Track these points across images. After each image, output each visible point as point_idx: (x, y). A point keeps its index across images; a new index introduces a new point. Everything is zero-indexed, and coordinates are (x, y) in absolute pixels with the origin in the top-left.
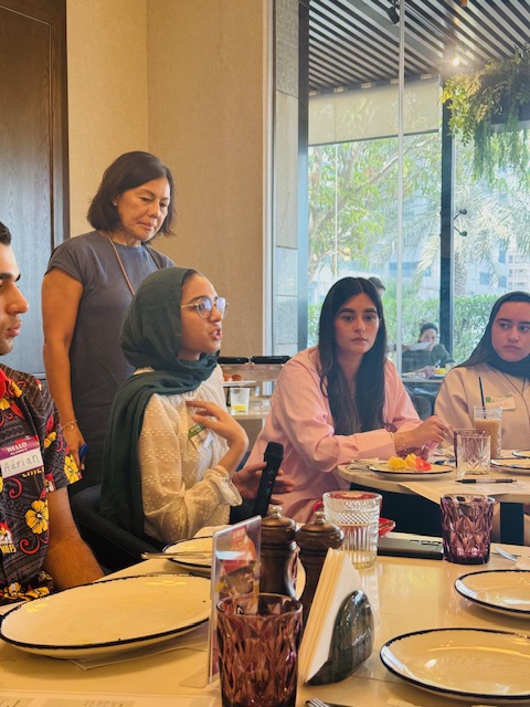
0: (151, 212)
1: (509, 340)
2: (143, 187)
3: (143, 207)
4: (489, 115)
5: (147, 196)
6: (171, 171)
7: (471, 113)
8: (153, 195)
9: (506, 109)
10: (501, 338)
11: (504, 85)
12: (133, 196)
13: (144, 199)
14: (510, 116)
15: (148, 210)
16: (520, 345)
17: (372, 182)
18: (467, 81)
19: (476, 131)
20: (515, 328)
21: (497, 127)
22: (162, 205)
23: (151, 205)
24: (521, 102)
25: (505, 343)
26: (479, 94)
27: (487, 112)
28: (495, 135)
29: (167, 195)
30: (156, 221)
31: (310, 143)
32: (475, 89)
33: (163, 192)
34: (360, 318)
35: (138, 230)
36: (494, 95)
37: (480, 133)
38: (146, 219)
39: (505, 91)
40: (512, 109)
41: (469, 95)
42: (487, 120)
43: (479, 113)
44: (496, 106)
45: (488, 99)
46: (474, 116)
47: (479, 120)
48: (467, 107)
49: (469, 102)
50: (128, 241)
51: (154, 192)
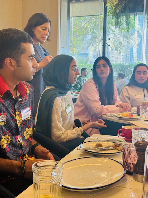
0: (45, 34)
1: (141, 77)
2: (43, 25)
3: (43, 32)
4: (121, 11)
5: (44, 29)
7: (115, 10)
8: (46, 28)
9: (125, 9)
10: (138, 77)
11: (125, 2)
13: (43, 30)
14: (127, 11)
15: (44, 33)
16: (143, 78)
17: (79, 29)
20: (142, 74)
21: (122, 14)
22: (48, 31)
23: (45, 31)
24: (130, 7)
25: (139, 78)
26: (118, 4)
27: (120, 10)
28: (121, 16)
30: (47, 36)
31: (70, 16)
32: (116, 3)
34: (102, 66)
35: (41, 39)
36: (122, 5)
37: (117, 16)
38: (44, 36)
39: (125, 3)
40: (127, 9)
41: (114, 4)
42: (120, 12)
43: (117, 10)
44: (123, 8)
45: (120, 6)
46: (116, 11)
47: (117, 12)
48: (114, 8)
49: (114, 6)
50: (37, 43)
51: (46, 27)
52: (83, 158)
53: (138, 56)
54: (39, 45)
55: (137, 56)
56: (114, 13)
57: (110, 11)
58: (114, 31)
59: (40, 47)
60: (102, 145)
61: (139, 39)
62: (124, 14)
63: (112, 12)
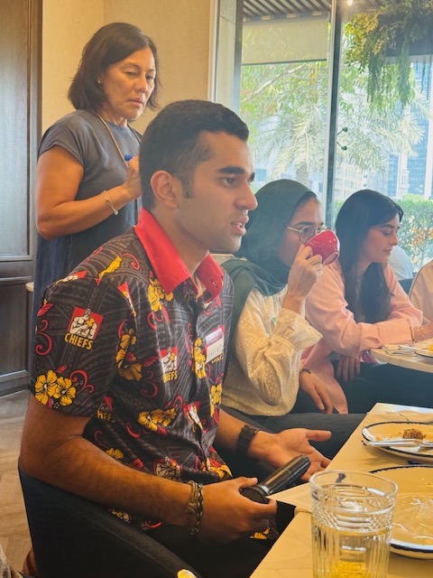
0: (138, 87)
2: (127, 61)
3: (129, 82)
4: (385, 49)
5: (132, 70)
6: (153, 39)
7: (368, 46)
8: (138, 68)
9: (399, 46)
11: (400, 25)
12: (117, 72)
13: (129, 73)
14: (403, 51)
15: (135, 85)
17: (249, 100)
18: (366, 19)
19: (370, 61)
21: (387, 59)
22: (148, 77)
23: (137, 79)
24: (413, 39)
26: (377, 30)
27: (383, 46)
28: (385, 65)
29: (152, 65)
30: (144, 95)
31: (243, 62)
32: (373, 27)
33: (149, 63)
35: (126, 107)
36: (389, 33)
37: (373, 63)
38: (134, 95)
39: (400, 29)
40: (404, 45)
41: (367, 31)
42: (383, 53)
43: (376, 47)
44: (391, 41)
45: (385, 35)
46: (371, 49)
47: (376, 53)
48: (364, 41)
49: (367, 37)
50: (117, 120)
51: (139, 64)
52: (395, 468)
53: (412, 179)
54: (125, 125)
55: (407, 178)
56: (366, 56)
57: (354, 50)
58: (350, 106)
59: (129, 131)
60: (423, 434)
61: (421, 132)
62: (393, 58)
63: (359, 52)
